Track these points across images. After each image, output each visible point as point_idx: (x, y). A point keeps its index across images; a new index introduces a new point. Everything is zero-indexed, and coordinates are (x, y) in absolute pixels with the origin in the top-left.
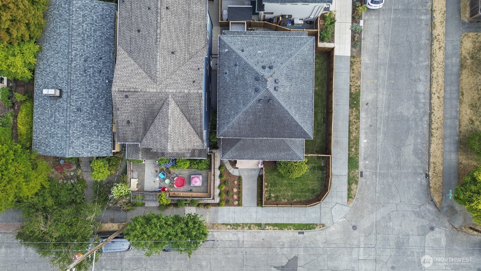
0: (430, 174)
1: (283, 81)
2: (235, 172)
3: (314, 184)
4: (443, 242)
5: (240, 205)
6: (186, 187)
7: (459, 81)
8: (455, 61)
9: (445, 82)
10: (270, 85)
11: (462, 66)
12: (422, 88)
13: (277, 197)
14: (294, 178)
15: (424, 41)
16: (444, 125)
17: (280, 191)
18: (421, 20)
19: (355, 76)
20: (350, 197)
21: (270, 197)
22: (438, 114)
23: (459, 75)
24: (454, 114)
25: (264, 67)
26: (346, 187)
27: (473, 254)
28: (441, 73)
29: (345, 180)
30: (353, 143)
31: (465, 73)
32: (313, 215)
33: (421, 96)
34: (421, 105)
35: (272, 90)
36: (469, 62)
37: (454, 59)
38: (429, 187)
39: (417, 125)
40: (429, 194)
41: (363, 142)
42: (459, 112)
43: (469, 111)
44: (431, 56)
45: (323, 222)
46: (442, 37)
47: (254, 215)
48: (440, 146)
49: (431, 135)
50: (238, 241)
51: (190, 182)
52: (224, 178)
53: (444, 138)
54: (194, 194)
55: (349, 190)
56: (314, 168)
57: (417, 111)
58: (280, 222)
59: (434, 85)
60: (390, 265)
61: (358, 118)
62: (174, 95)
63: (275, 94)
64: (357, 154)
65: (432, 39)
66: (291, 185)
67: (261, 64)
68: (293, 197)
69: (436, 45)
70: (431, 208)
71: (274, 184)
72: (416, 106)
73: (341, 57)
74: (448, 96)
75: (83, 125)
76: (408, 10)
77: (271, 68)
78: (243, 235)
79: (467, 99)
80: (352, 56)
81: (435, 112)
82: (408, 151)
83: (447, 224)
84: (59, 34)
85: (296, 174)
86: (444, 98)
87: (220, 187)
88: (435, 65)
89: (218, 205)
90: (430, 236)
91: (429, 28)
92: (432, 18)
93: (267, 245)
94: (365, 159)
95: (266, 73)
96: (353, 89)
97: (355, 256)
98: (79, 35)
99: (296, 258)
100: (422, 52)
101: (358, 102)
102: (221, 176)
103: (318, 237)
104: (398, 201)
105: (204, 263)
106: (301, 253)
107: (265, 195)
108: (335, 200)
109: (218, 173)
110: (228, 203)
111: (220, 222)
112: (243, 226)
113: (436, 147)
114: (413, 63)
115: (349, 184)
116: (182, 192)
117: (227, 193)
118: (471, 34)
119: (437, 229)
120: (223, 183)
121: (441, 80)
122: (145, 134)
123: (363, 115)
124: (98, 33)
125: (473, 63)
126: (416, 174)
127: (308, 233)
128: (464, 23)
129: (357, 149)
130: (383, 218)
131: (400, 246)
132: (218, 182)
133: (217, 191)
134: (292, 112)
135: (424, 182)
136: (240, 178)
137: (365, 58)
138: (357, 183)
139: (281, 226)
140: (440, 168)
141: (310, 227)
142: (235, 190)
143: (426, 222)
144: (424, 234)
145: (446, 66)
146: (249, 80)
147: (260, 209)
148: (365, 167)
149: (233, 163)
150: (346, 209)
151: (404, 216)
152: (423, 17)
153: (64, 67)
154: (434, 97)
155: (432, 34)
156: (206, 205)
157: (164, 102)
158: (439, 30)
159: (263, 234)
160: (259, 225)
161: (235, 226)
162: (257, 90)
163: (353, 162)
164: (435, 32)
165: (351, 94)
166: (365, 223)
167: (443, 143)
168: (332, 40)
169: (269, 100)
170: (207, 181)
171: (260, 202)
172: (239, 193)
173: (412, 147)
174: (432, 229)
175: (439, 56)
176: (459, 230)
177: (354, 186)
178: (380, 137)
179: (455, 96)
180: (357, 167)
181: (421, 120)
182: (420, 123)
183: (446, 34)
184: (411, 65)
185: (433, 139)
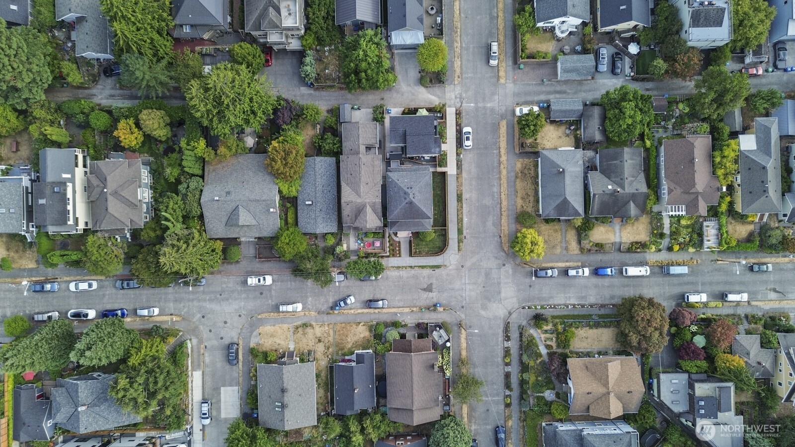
0: (502, 235)
1: (417, 194)
2: (397, 239)
3: (438, 243)
4: (510, 272)
5: (400, 256)
6: (371, 247)
7: (515, 186)
8: (513, 174)
9: (508, 186)
10: (411, 196)
11: (517, 177)
12: (495, 189)
13: (420, 252)
14: (428, 240)
15: (496, 164)
16: (508, 209)
17: (421, 248)
18: (494, 153)
19: (459, 185)
20: (459, 250)
21: (416, 252)
22: (505, 203)
23: (515, 182)
24: (513, 203)
25: (408, 188)
26: (457, 245)
27: (527, 278)
28: (505, 182)
29: (456, 241)
30: (460, 221)
31: (518, 180)
32: (440, 261)
33: (496, 194)
34: (496, 199)
35: (412, 198)
36: (520, 174)
37: (512, 174)
38: (501, 243)
39: (494, 210)
40: (502, 246)
41: (465, 220)
42: (516, 202)
43: (521, 201)
44: (500, 172)
45: (445, 264)
46: (505, 162)
47: (408, 262)
48: (507, 220)
49: (501, 215)
50: (400, 276)
51: (374, 245)
52: (391, 243)
53: (508, 216)
54: (376, 251)
55: (459, 246)
56: (439, 235)
57: (493, 202)
58: (422, 265)
59: (502, 188)
60: (482, 286)
61: (462, 207)
62: (369, 203)
63: (413, 200)
64: (462, 227)
65: (500, 163)
66: (427, 245)
67: (407, 187)
68: (428, 251)
69: (502, 166)
70: (503, 254)
71: (418, 245)
72: (493, 199)
73: (451, 175)
74: (510, 193)
75: (323, 218)
76: (486, 148)
77: (411, 188)
78: (403, 273)
79: (519, 195)
80: (457, 174)
81: (503, 203)
82: (489, 224)
83: (512, 262)
84: (310, 174)
85: (429, 239)
86: (508, 194)
87: (389, 247)
88: (502, 177)
89: (388, 257)
90: (503, 269)
91: (498, 157)
92: (500, 152)
93: (415, 277)
94: (467, 229)
95: (409, 191)
96: (458, 192)
97: (463, 281)
98: (319, 175)
99: (431, 284)
100: (495, 170)
101: (462, 199)
102: (389, 242)
103: (443, 272)
104: (485, 251)
105: (382, 288)
106: (434, 281)
107: (413, 251)
108: (451, 252)
109: (388, 240)
110: (393, 256)
111: (390, 265)
112: (403, 267)
113: (504, 221)
114: (490, 176)
115: (459, 243)
116: (370, 250)
117: (393, 250)
118: (520, 160)
119: (506, 265)
120: (391, 245)
121: (505, 185)
122: (355, 220)
123: (464, 205)
124: (328, 173)
125: (522, 176)
126: (494, 236)
127: (437, 271)
128: (516, 154)
129: (462, 224)
130: (478, 260)
131: (487, 275)
132: (388, 245)
133: (388, 249)
134: (422, 208)
135: (499, 240)
136: (399, 242)
137: (464, 175)
138: (462, 242)
139: (423, 267)
140: (507, 232)
141: (438, 267)
142: (397, 249)
143: (500, 262)
144: (500, 268)
145: (508, 177)
146: (402, 194)
147: (411, 258)
148: (467, 234)
149: (396, 234)
150: (458, 256)
151: (489, 259)
152: (495, 152)
153: (313, 190)
154: (502, 194)
155: (500, 161)
156: (382, 257)
157: (364, 206)
158: (504, 158)
159: (413, 272)
160: (411, 267)
161: (398, 268)
162: (405, 199)
163: (460, 231)
164: (502, 159)
165: (457, 194)
166: (468, 264)
167: (508, 219)
168: (446, 166)
169: (411, 203)
170: (382, 244)
171: (411, 255)
172: (399, 250)
173: (491, 222)
174: (504, 265)
175: (504, 172)
176: (519, 265)
177: (461, 244)
178: (474, 217)
179: (513, 193)
180: (462, 234)
181: (496, 207)
182: (495, 209)
183: (507, 160)
184: (489, 178)
185: (502, 217)
